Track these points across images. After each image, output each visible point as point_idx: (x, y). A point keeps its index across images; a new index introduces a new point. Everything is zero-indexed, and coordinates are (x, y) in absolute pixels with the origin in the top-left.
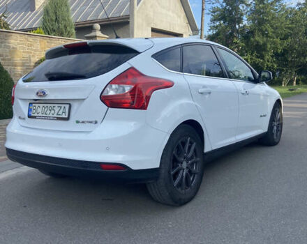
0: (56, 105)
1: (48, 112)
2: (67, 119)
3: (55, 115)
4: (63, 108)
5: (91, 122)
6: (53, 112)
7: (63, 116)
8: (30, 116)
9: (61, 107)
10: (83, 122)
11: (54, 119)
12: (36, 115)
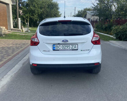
0: (71, 45)
1: (66, 48)
2: (77, 50)
3: (71, 49)
4: (74, 46)
5: (87, 50)
6: (69, 47)
7: (75, 49)
8: (54, 50)
9: (73, 46)
10: (84, 50)
11: (70, 50)
12: (58, 49)
